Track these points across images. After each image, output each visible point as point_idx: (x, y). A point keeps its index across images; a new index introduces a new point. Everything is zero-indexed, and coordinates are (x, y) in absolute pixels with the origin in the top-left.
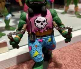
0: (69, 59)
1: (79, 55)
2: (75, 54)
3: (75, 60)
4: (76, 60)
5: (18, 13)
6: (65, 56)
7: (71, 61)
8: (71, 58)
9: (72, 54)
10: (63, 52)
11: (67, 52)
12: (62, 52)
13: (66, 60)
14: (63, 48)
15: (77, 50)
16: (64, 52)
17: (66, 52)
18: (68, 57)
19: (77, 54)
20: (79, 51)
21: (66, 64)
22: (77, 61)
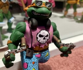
0: (72, 65)
1: (82, 62)
3: (78, 67)
6: (68, 62)
7: (74, 67)
8: (75, 64)
9: (75, 60)
11: (70, 58)
13: (70, 67)
15: (79, 55)
18: (71, 63)
19: (79, 60)
20: (81, 57)
22: (81, 68)
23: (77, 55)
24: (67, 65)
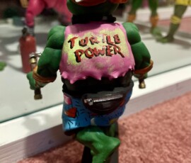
0: (149, 144)
1: (171, 135)
2: (162, 133)
3: (164, 147)
4: (168, 147)
5: (6, 23)
6: (140, 138)
7: (155, 149)
8: (155, 141)
9: (155, 131)
10: (133, 126)
11: (143, 128)
12: (131, 128)
13: (143, 148)
14: (132, 117)
15: (165, 121)
16: (136, 127)
17: (140, 127)
18: (147, 138)
19: (165, 132)
20: (171, 124)
21: (144, 158)
22: (169, 149)
23: (160, 120)
24: (136, 144)
